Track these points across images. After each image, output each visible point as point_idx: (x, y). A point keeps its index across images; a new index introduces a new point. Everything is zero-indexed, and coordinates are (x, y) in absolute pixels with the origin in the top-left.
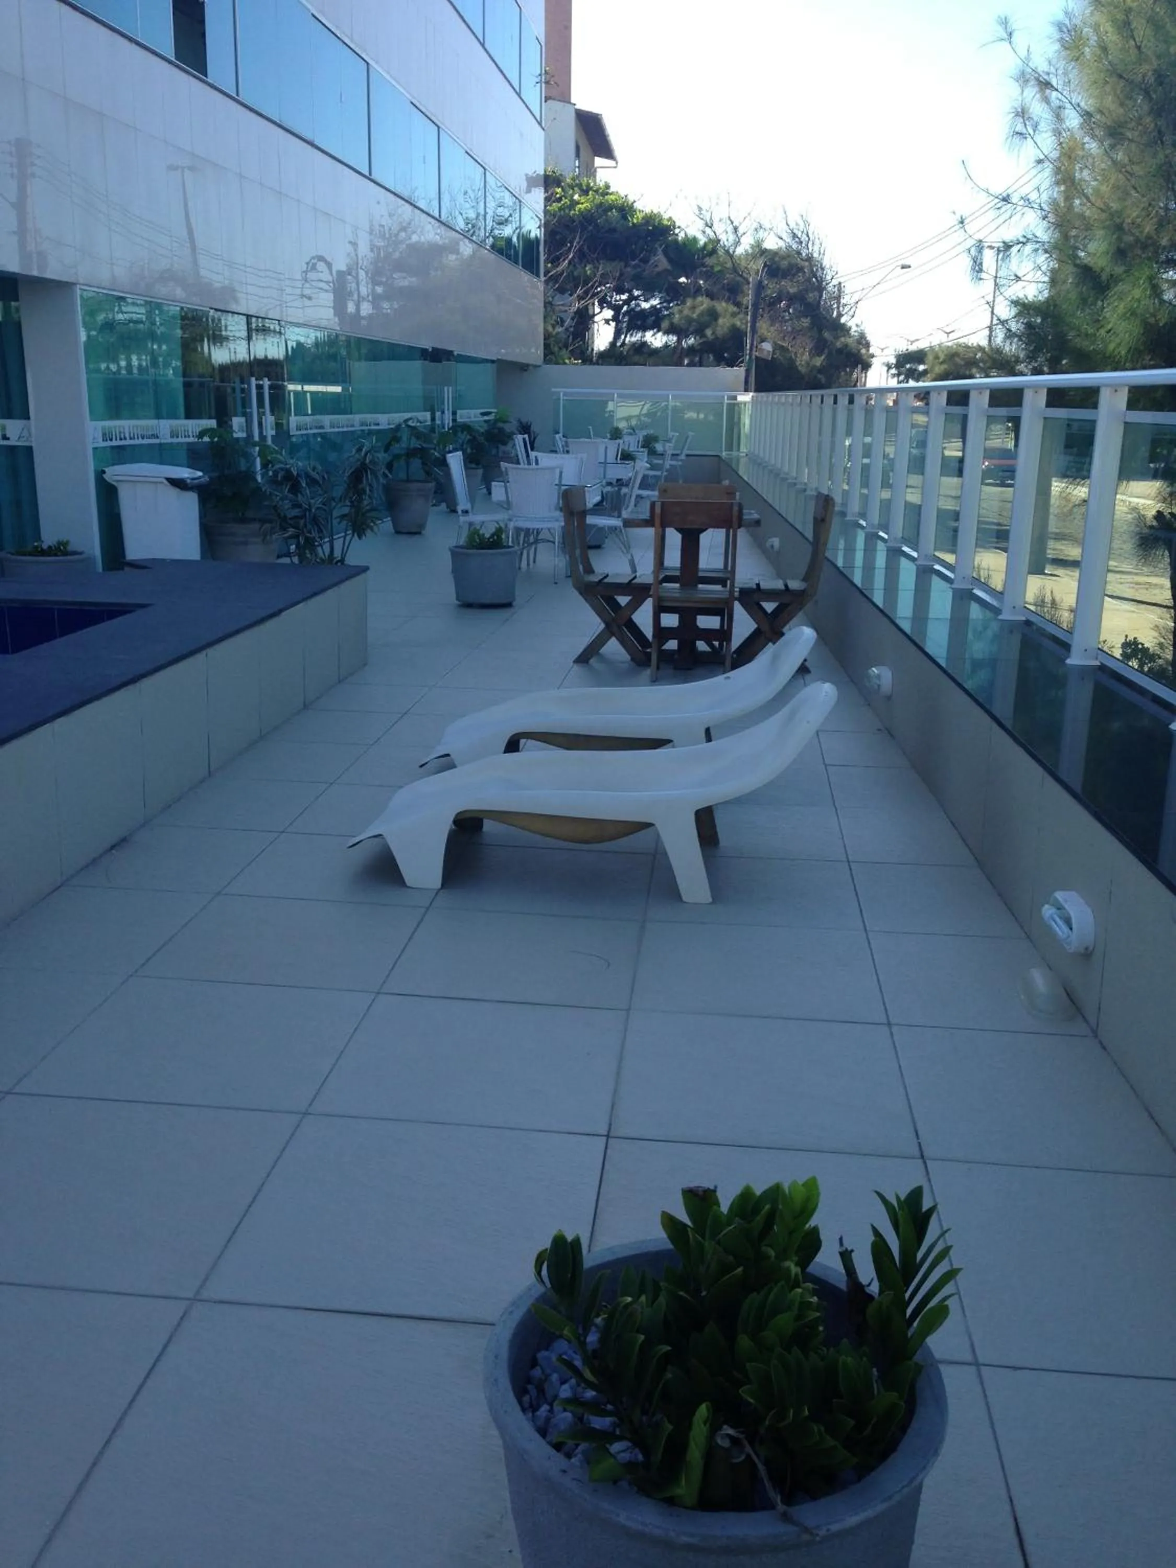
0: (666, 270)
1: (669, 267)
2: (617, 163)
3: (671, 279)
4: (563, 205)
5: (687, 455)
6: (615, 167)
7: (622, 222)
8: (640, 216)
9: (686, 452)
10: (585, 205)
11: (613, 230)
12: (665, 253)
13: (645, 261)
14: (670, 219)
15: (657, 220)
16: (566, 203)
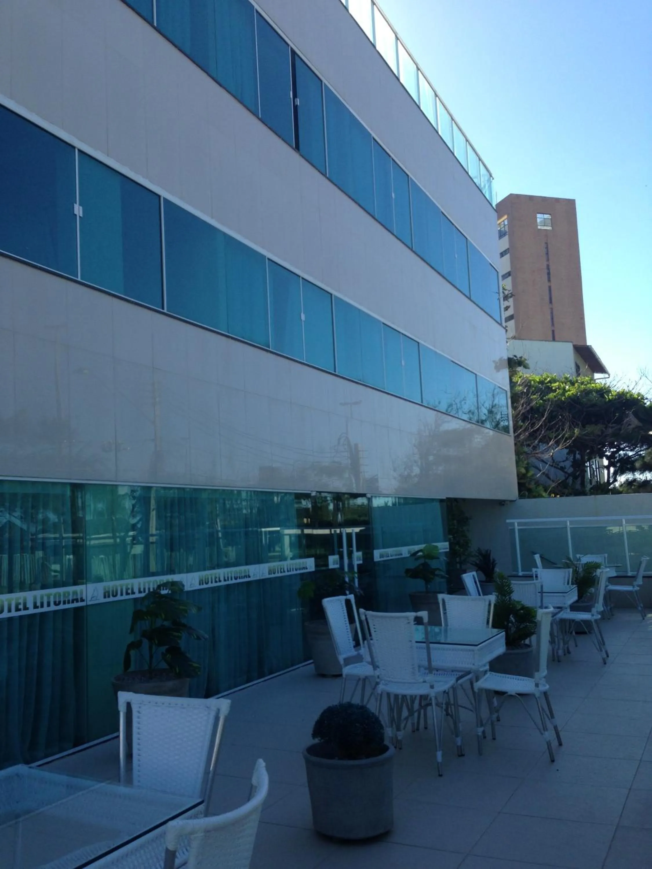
0: (637, 427)
1: (640, 424)
2: (609, 375)
3: (642, 433)
4: (558, 393)
5: (644, 577)
6: (609, 378)
7: (600, 399)
8: (614, 394)
9: (642, 573)
10: (572, 392)
11: (594, 405)
12: (636, 414)
13: (619, 421)
14: (639, 394)
15: (628, 395)
16: (559, 392)
